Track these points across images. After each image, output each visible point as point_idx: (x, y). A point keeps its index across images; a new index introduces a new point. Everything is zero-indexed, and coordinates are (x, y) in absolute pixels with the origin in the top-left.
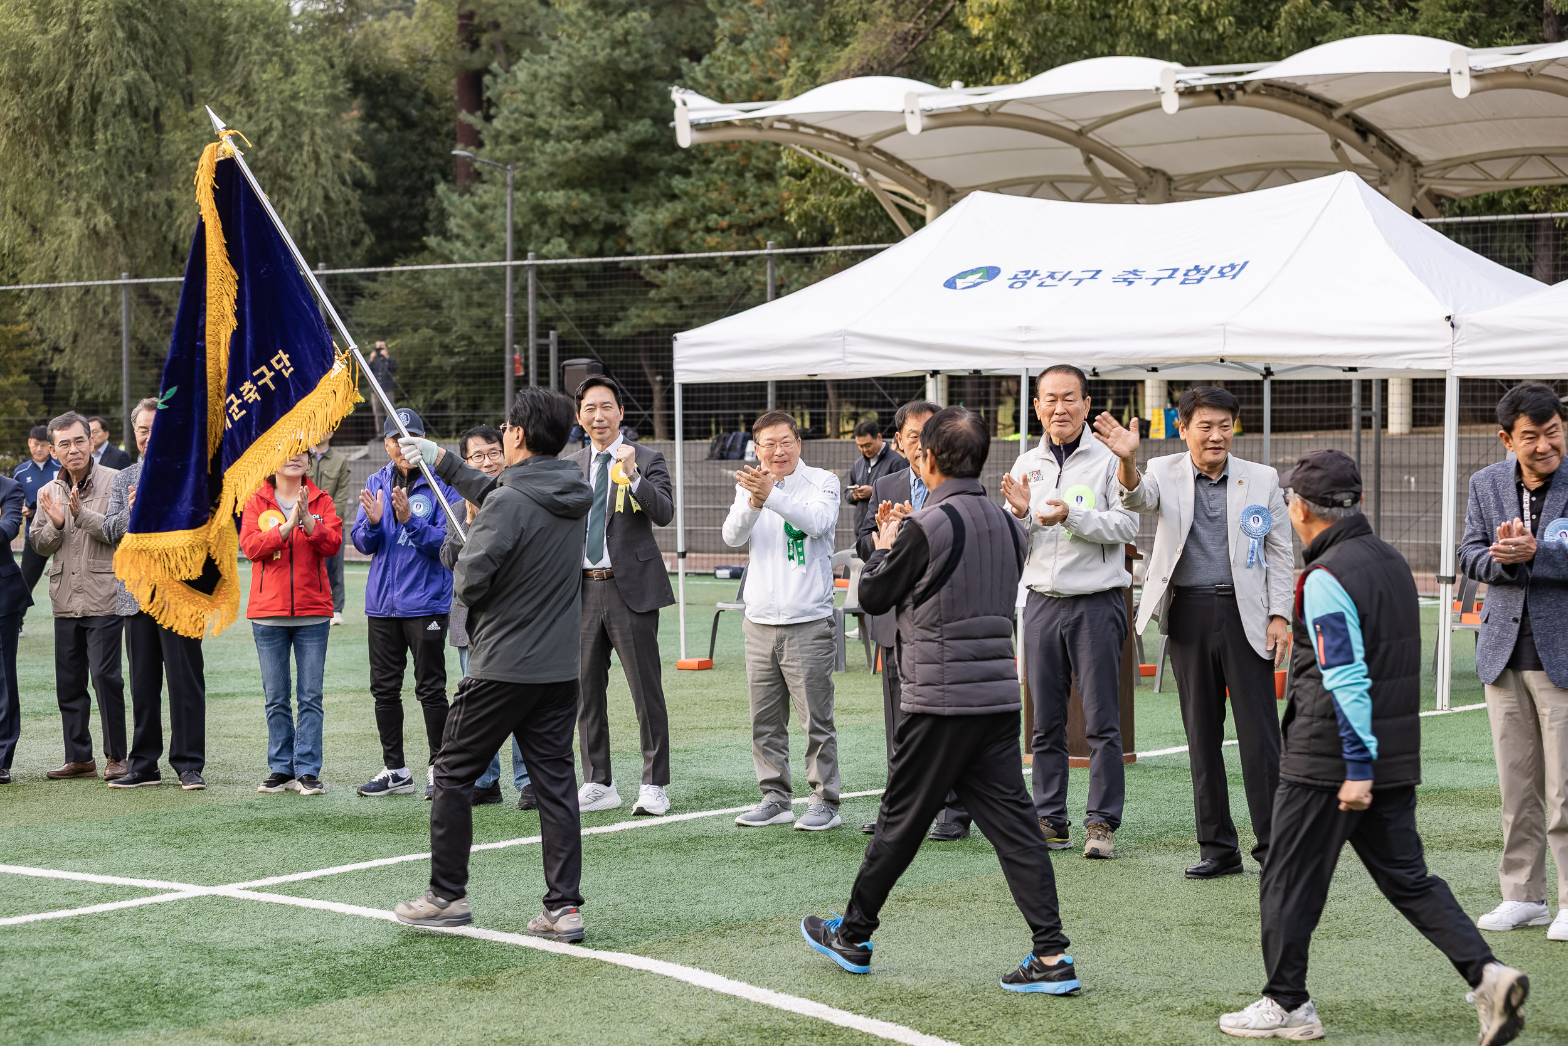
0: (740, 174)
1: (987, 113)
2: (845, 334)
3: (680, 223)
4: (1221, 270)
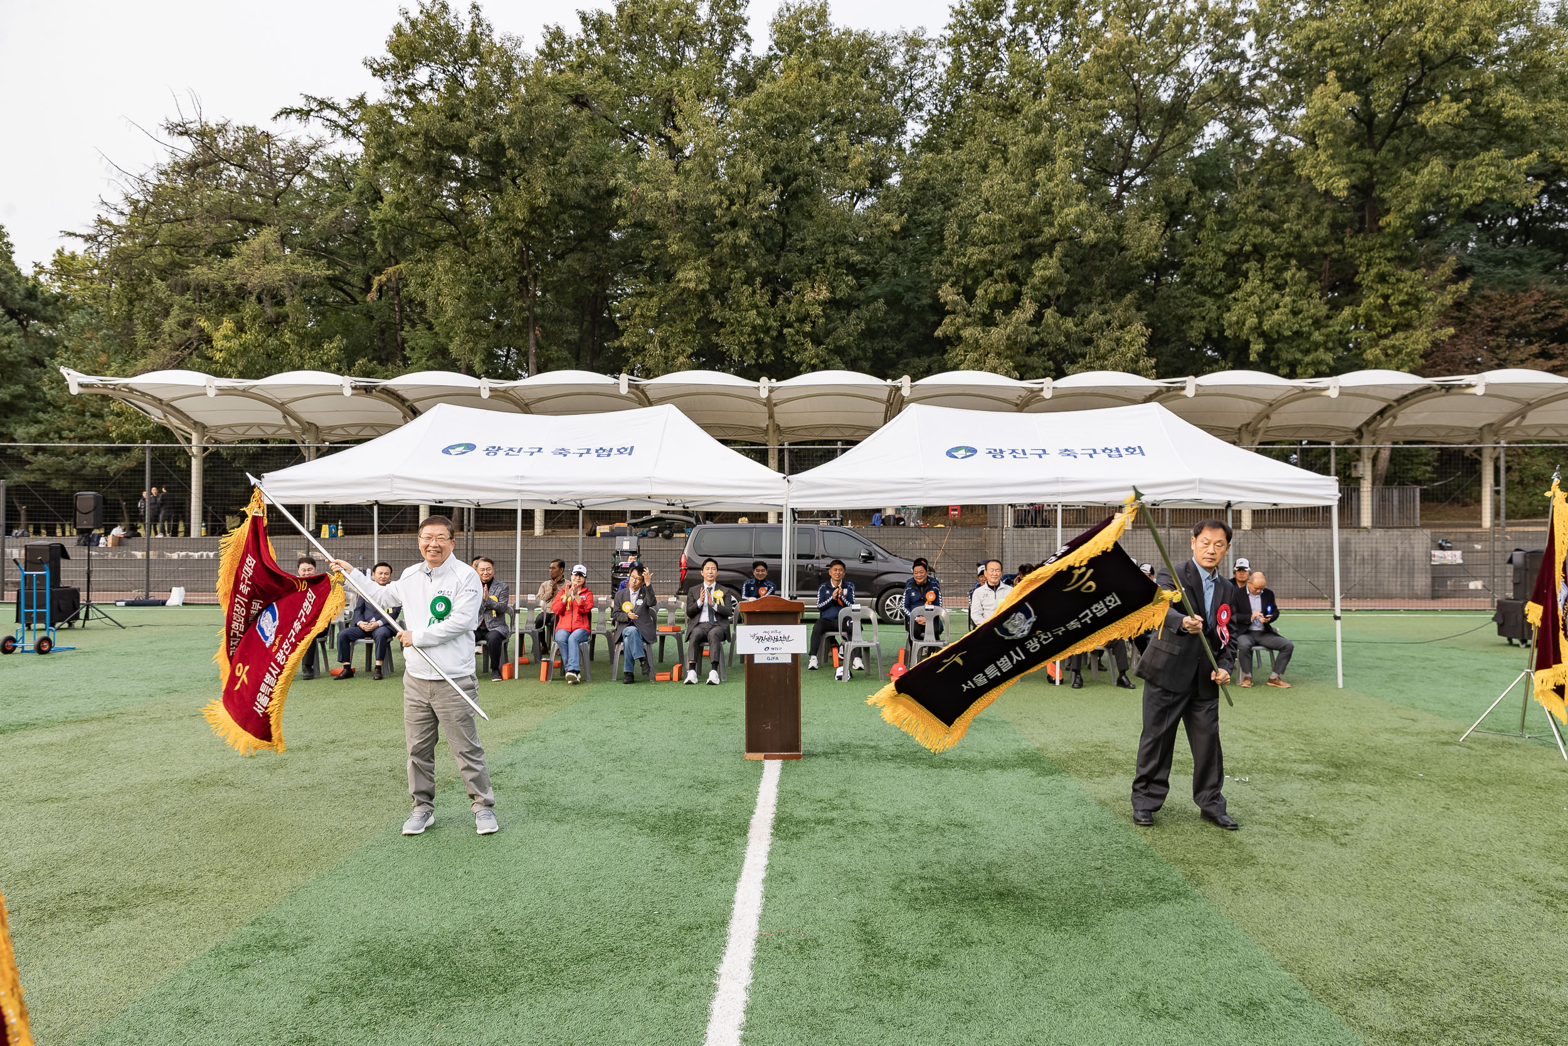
0: (83, 414)
1: (244, 391)
2: (393, 477)
3: (44, 435)
4: (619, 450)
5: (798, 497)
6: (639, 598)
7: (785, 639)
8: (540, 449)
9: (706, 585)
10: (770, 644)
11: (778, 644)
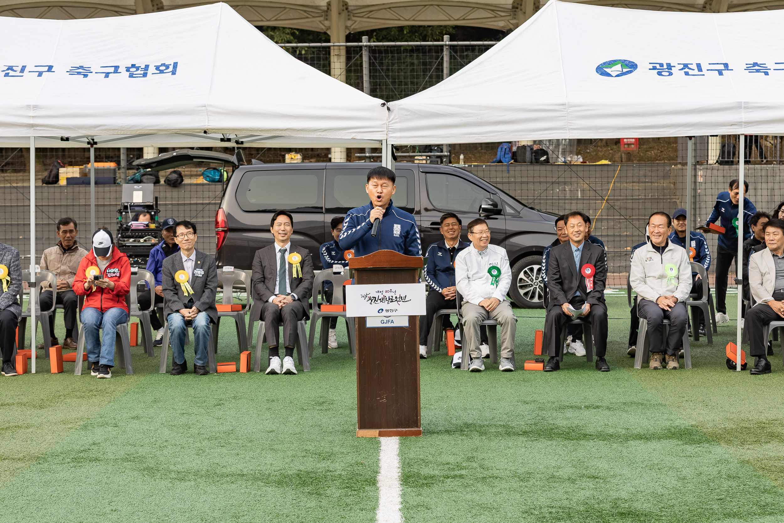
4: (157, 68)
5: (402, 130)
6: (196, 266)
7: (402, 299)
8: (50, 68)
9: (278, 246)
10: (385, 305)
11: (393, 305)
